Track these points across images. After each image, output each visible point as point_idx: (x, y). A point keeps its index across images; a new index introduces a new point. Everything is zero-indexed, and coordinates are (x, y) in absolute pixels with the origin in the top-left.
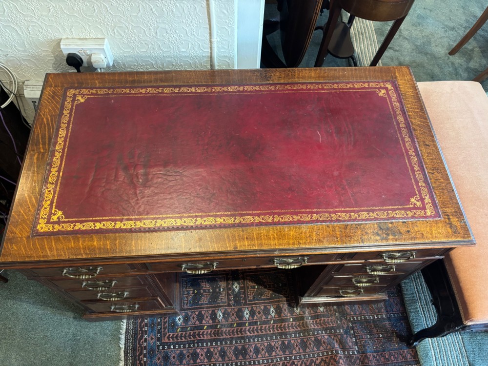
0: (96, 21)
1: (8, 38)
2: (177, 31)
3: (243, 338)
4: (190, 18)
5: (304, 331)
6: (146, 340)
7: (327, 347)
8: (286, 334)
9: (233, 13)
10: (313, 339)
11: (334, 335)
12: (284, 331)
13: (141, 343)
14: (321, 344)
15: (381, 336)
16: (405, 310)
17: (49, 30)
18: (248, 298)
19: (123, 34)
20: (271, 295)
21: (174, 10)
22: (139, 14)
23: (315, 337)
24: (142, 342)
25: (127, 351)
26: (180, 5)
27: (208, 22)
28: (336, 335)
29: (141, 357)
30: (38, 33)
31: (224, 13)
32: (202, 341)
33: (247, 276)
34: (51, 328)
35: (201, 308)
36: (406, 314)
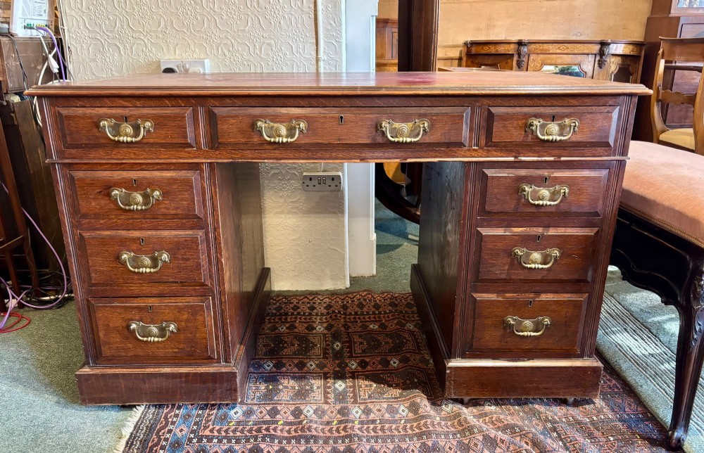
0: (203, 37)
1: (107, 60)
2: (283, 48)
3: (349, 436)
4: (297, 31)
5: (463, 432)
6: (170, 431)
7: (509, 447)
8: (429, 434)
9: (341, 24)
10: (481, 438)
11: (521, 435)
12: (424, 429)
13: (160, 434)
14: (497, 445)
15: (612, 439)
16: (646, 408)
17: (153, 49)
18: (360, 397)
19: (227, 53)
20: (400, 394)
21: (282, 22)
22: (247, 28)
23: (483, 435)
24: (164, 433)
25: (133, 442)
26: (288, 16)
27: (314, 36)
28: (524, 435)
29: (155, 449)
30: (140, 53)
31: (331, 24)
32: (272, 438)
33: (360, 375)
34: (13, 406)
35: (276, 404)
36: (650, 413)
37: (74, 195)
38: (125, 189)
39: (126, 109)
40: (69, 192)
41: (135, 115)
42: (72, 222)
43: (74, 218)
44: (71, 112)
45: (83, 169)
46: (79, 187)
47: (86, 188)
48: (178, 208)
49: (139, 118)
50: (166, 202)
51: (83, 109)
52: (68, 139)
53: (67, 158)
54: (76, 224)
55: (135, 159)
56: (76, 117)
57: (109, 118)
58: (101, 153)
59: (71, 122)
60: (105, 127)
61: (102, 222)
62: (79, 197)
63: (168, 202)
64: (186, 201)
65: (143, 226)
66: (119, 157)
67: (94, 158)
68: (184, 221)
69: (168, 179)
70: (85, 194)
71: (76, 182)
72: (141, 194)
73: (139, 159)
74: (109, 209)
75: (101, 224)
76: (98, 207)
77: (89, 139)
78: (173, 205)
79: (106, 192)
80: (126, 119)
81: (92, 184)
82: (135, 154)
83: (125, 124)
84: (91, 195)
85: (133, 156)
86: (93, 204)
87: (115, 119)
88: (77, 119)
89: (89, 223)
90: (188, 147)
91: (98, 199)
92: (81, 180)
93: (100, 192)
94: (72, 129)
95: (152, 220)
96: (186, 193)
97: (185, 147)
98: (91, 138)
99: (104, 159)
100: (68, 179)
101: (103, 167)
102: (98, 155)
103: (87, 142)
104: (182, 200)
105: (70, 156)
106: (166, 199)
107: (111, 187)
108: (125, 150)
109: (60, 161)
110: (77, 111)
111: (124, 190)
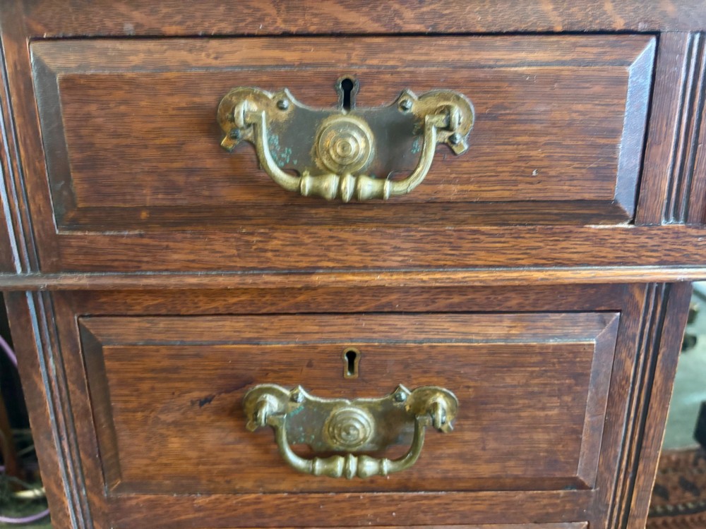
37: (100, 408)
38: (309, 389)
39: (350, 44)
40: (80, 399)
41: (393, 71)
42: (90, 503)
43: (95, 488)
44: (93, 59)
45: (138, 309)
46: (122, 383)
47: (145, 386)
48: (510, 455)
49: (414, 84)
50: (468, 436)
51: (151, 45)
52: (78, 184)
53: (72, 270)
54: (106, 508)
55: (365, 269)
56: (116, 83)
57: (270, 86)
58: (221, 245)
59: (93, 108)
60: (254, 126)
61: (201, 500)
62: (118, 418)
63: (477, 435)
64: (546, 430)
65: (358, 513)
66: (292, 261)
67: (187, 268)
68: (520, 495)
69: (494, 351)
70: (144, 408)
71: (108, 364)
72: (371, 409)
73: (379, 270)
74: (237, 462)
75: (199, 509)
76: (193, 454)
77: (172, 188)
78: (492, 445)
79: (229, 399)
80: (347, 92)
81: (176, 370)
82: (364, 247)
83: (343, 117)
84: (166, 410)
85: (355, 258)
86: (175, 443)
87: (297, 91)
88: (120, 94)
89: (152, 505)
90: (597, 218)
91: (194, 426)
92: (128, 354)
93: (203, 402)
94: (99, 139)
95: (396, 495)
96: (555, 401)
97: (588, 219)
98: (180, 179)
99: (230, 270)
100: (74, 351)
101: (219, 304)
102: (206, 256)
103: (162, 200)
104: (534, 425)
105: (83, 260)
106: (467, 424)
107: (251, 381)
108: (323, 232)
109: (43, 283)
110: (122, 55)
111: (302, 394)
